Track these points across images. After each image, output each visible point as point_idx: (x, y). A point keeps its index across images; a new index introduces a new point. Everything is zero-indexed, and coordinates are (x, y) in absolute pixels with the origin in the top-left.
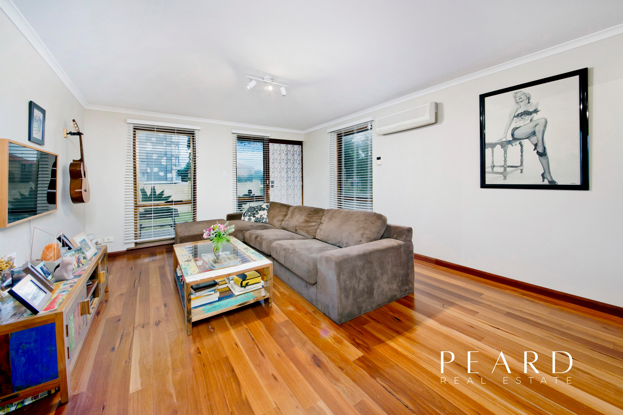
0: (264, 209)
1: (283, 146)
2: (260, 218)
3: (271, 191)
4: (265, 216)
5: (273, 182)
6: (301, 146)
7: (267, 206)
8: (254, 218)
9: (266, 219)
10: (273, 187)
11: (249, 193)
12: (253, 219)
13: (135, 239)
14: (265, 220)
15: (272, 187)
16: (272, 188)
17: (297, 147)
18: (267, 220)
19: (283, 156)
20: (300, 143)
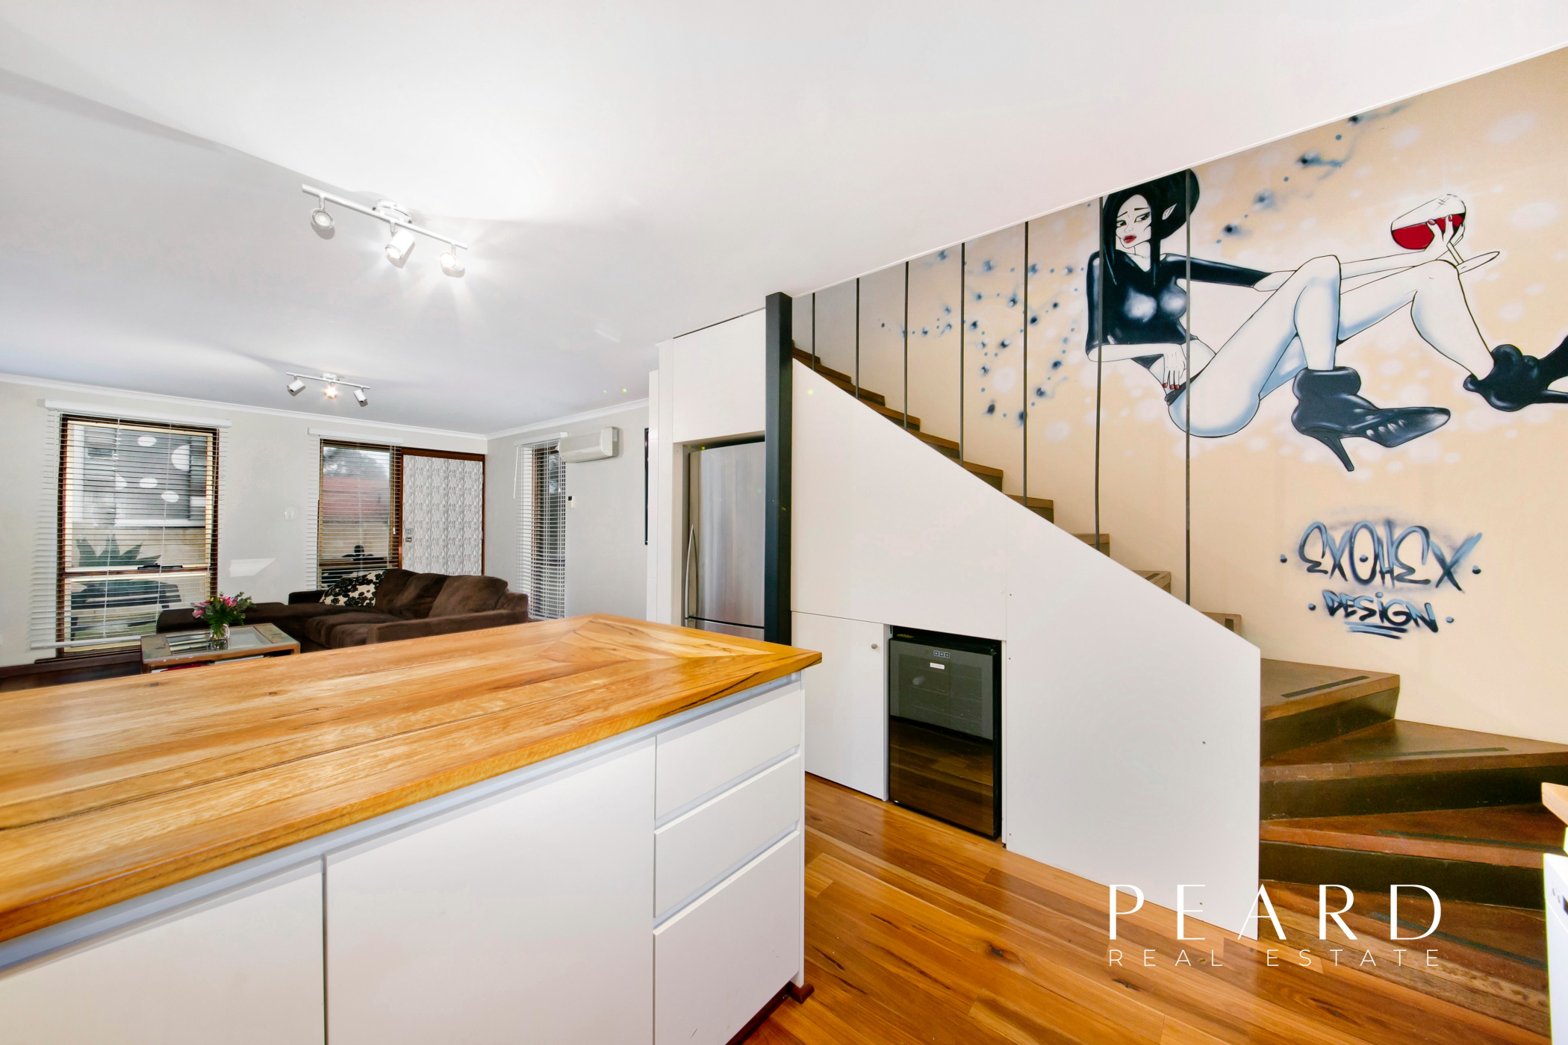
0: (369, 582)
1: (438, 462)
2: (358, 598)
3: (405, 550)
4: (369, 595)
5: (410, 531)
6: (481, 463)
7: (378, 576)
8: (346, 599)
9: (371, 599)
10: (411, 541)
11: (356, 551)
12: (342, 600)
13: (58, 641)
14: (368, 601)
15: (407, 541)
16: (407, 543)
17: (474, 467)
18: (373, 602)
19: (437, 481)
20: (481, 458)
